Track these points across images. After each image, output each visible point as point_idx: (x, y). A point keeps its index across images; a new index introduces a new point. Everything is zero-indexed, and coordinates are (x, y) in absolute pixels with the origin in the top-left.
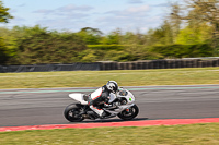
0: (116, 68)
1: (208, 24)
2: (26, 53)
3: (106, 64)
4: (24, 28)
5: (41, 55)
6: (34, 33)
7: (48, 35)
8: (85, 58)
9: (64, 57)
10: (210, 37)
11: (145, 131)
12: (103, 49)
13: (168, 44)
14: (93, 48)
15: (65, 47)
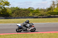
0: (38, 18)
2: (14, 14)
3: (35, 17)
4: (14, 7)
5: (18, 14)
6: (16, 9)
7: (20, 9)
8: (30, 15)
9: (24, 15)
11: (46, 34)
12: (34, 13)
14: (32, 13)
15: (24, 13)
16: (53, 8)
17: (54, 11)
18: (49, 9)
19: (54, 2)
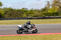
0: (32, 19)
1: (58, 7)
2: (7, 15)
3: (29, 18)
4: (6, 8)
5: (11, 15)
6: (9, 9)
8: (23, 16)
9: (17, 16)
10: (58, 10)
11: (40, 36)
12: (28, 14)
13: (46, 12)
14: (25, 14)
15: (18, 13)
16: (48, 8)
17: (49, 11)
18: (44, 10)
19: (48, 2)
